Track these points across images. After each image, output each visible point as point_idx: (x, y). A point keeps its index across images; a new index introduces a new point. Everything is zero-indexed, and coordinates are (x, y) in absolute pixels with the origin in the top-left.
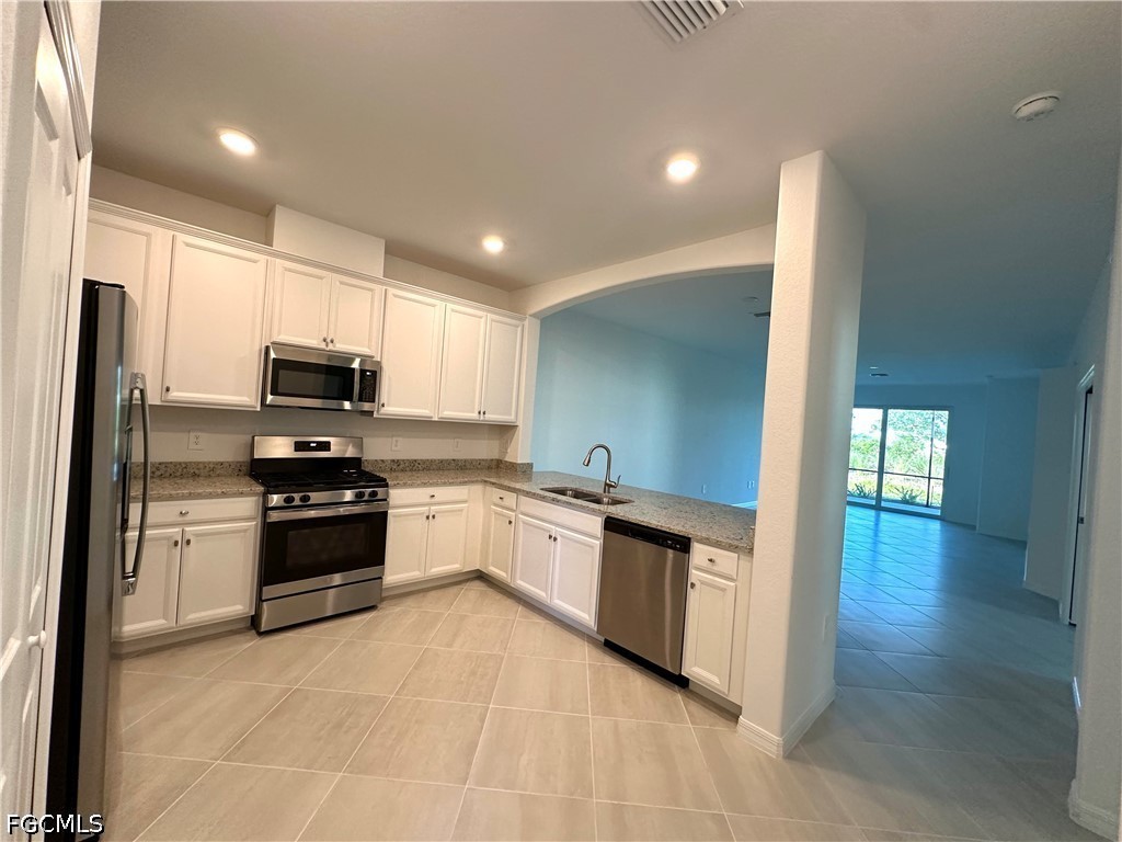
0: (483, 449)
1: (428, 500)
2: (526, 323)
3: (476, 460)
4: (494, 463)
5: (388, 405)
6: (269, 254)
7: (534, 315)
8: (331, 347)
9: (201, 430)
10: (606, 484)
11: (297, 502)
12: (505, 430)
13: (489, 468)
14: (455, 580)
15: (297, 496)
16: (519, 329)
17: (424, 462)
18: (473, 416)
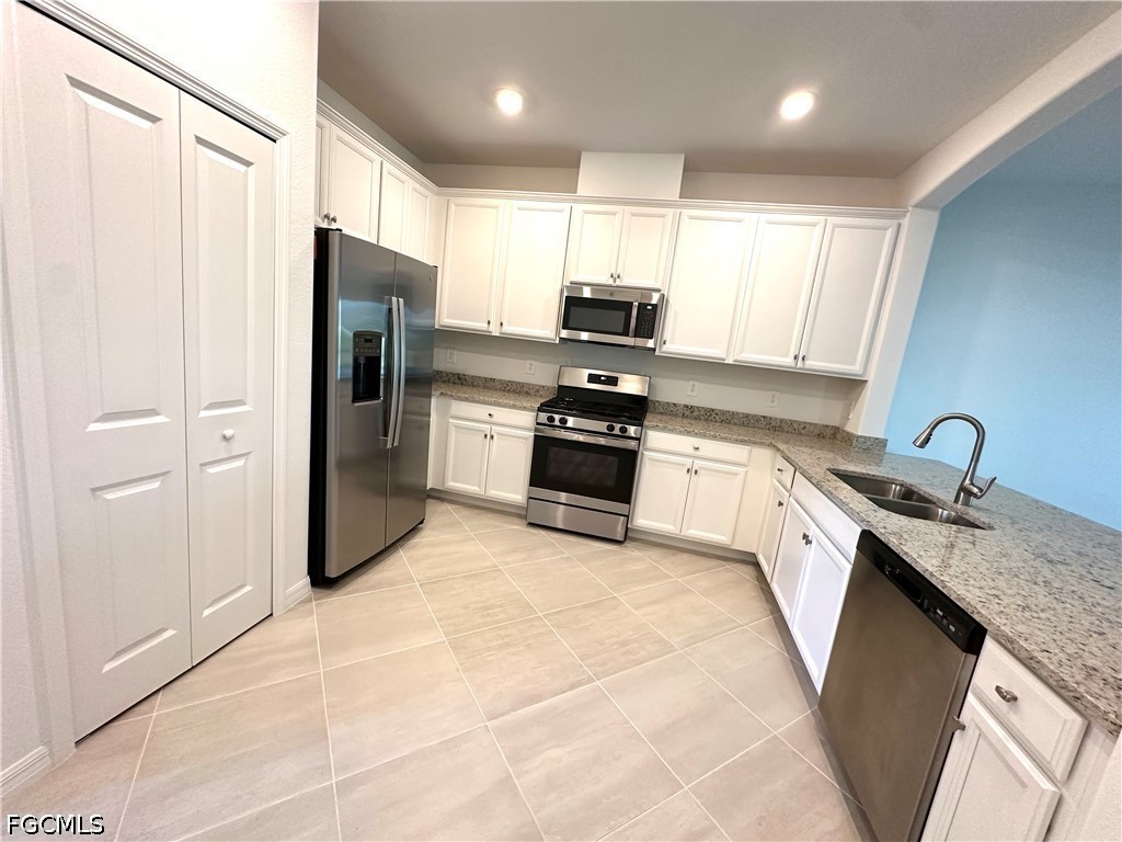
0: (814, 410)
1: (692, 451)
2: (906, 222)
3: (799, 423)
4: (829, 432)
5: (671, 343)
6: (575, 201)
7: (918, 206)
8: (618, 283)
9: (533, 359)
10: (962, 488)
11: (557, 423)
12: (849, 387)
13: (820, 436)
14: (705, 550)
15: (557, 417)
16: (889, 234)
17: (724, 413)
18: (785, 361)
